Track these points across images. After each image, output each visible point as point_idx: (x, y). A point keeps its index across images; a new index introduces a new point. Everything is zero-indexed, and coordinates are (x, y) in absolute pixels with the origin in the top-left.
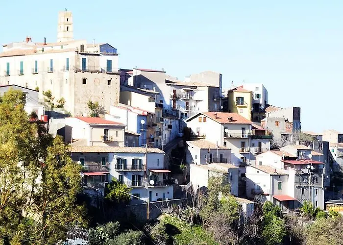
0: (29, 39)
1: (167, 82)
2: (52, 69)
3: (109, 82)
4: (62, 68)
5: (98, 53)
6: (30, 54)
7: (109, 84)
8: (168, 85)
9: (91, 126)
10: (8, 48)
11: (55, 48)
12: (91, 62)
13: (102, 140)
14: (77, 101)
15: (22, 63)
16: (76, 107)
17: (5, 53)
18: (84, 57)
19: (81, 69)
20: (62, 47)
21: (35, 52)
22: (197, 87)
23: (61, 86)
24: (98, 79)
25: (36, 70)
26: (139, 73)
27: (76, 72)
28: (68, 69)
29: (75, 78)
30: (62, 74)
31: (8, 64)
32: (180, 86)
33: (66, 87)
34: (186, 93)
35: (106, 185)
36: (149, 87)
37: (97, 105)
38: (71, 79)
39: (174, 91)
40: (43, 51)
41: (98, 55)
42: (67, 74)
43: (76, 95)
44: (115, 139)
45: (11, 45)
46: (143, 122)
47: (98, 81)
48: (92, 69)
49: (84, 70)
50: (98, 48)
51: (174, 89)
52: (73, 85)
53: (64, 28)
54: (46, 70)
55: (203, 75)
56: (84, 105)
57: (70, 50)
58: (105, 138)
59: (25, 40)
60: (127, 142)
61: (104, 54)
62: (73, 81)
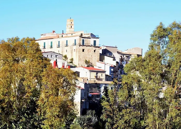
0: (54, 32)
1: (118, 52)
2: (67, 45)
3: (95, 51)
4: (72, 44)
5: (90, 37)
6: (56, 38)
7: (95, 52)
8: (118, 54)
9: (90, 71)
10: (44, 36)
11: (68, 35)
12: (86, 41)
13: (95, 78)
14: (80, 59)
15: (52, 43)
16: (79, 63)
17: (42, 38)
18: (83, 39)
19: (82, 44)
20: (72, 35)
21: (58, 37)
22: (131, 55)
23: (72, 53)
24: (90, 49)
25: (59, 46)
26: (105, 48)
27: (80, 46)
28: (75, 45)
29: (79, 49)
30: (73, 47)
31: (45, 43)
32: (124, 54)
33: (74, 53)
34: (126, 57)
35: (100, 99)
36: (110, 54)
37: (89, 62)
38: (77, 49)
39: (121, 57)
40: (62, 36)
41: (90, 38)
42: (75, 47)
43: (79, 57)
44: (101, 77)
45: (45, 35)
46: (112, 70)
47: (90, 50)
48: (87, 45)
49: (83, 45)
50: (90, 35)
51: (121, 55)
52: (78, 52)
53: (69, 26)
54: (64, 45)
55: (134, 49)
56: (83, 62)
57: (77, 36)
58: (96, 77)
59: (52, 32)
60: (106, 79)
61: (92, 38)
62: (78, 50)
